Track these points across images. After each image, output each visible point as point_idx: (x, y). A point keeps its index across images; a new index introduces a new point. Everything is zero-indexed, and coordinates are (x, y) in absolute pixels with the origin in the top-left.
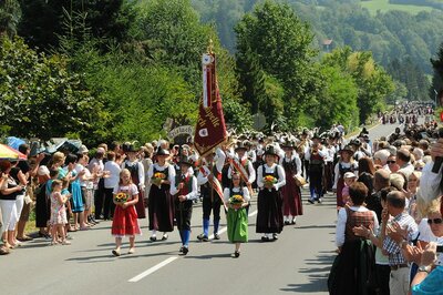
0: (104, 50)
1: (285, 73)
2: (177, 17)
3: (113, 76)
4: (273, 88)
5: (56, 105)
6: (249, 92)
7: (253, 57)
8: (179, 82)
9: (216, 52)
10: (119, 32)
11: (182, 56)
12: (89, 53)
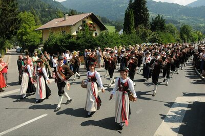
0: (161, 31)
1: (187, 34)
2: (171, 27)
3: (162, 35)
4: (185, 36)
5: (155, 38)
6: (182, 37)
7: (183, 32)
8: (172, 36)
9: (177, 32)
10: (164, 29)
11: (172, 32)
12: (159, 32)
